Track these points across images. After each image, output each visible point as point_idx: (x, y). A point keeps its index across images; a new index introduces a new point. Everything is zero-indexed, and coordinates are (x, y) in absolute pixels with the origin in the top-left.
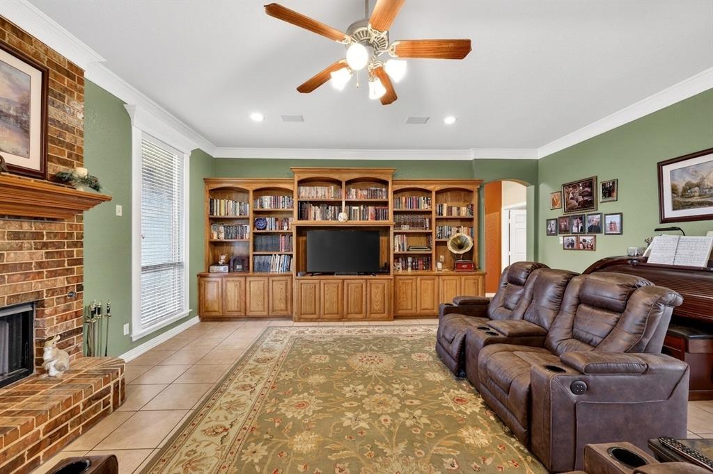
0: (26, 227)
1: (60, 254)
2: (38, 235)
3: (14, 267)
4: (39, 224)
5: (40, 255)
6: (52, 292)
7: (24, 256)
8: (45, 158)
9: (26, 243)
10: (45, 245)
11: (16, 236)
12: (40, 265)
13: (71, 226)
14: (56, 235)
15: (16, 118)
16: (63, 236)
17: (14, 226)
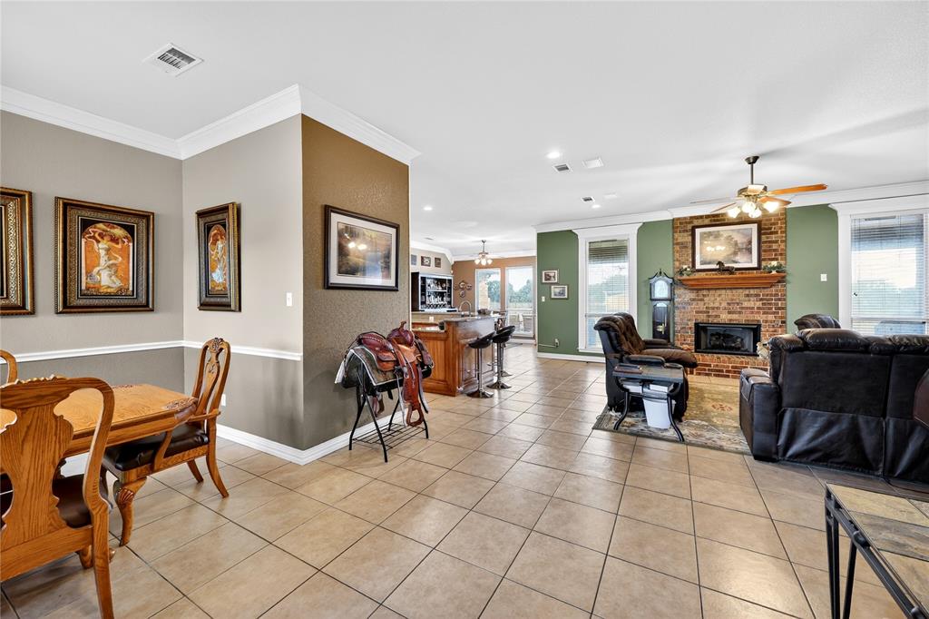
0: (752, 292)
1: (770, 304)
2: (757, 295)
3: (747, 308)
4: (758, 290)
5: (759, 304)
6: (766, 321)
7: (751, 304)
8: (760, 261)
9: (752, 299)
10: (761, 300)
11: (748, 295)
12: (758, 308)
13: (777, 291)
14: (767, 295)
15: (746, 249)
16: (771, 295)
17: (747, 292)
